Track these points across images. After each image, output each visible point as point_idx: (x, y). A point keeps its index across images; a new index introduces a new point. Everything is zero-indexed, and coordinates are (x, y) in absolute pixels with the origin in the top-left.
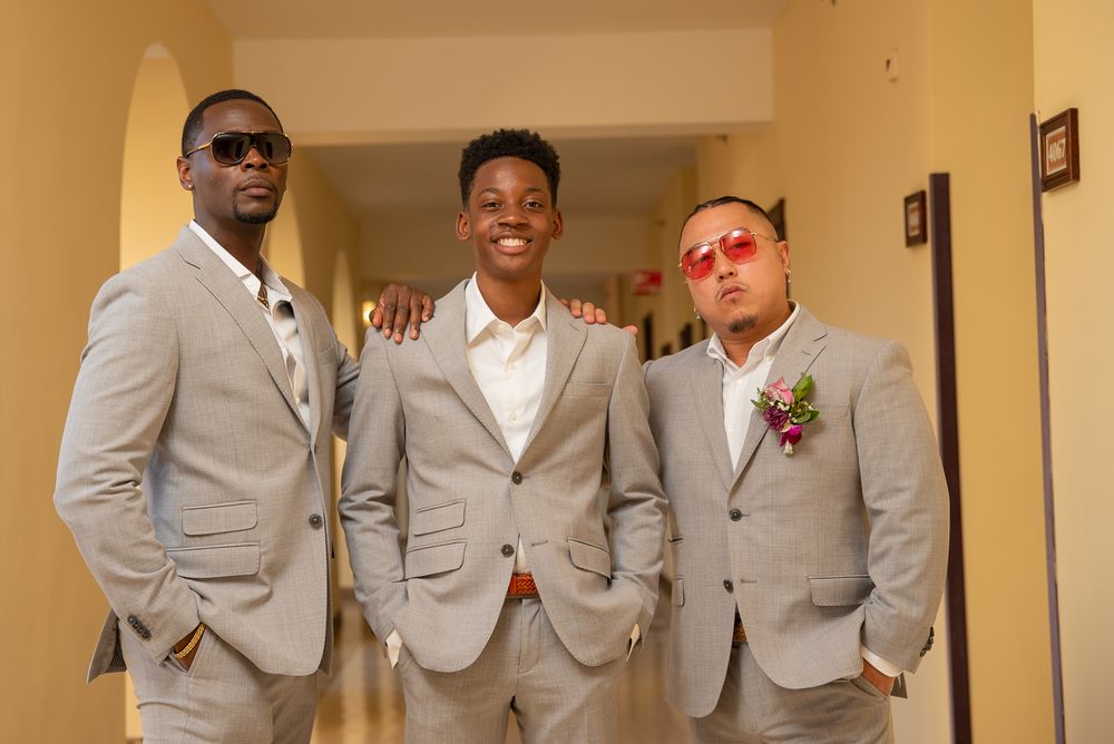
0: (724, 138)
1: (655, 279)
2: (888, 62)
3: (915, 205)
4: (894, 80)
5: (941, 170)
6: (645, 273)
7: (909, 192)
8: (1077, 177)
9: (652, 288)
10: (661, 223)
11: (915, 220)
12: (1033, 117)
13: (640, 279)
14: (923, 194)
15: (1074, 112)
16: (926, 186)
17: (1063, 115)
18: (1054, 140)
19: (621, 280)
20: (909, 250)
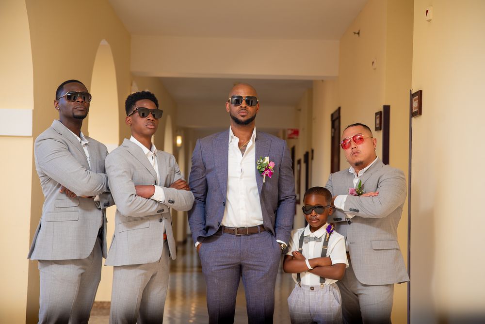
0: (323, 81)
1: (296, 132)
2: (373, 62)
3: (378, 116)
4: (375, 69)
5: (387, 104)
6: (292, 130)
7: (377, 111)
8: (421, 114)
9: (295, 137)
10: (300, 110)
11: (378, 122)
12: (411, 91)
13: (290, 132)
14: (381, 112)
15: (421, 92)
16: (382, 110)
17: (418, 92)
18: (415, 100)
19: (284, 131)
20: (376, 132)
